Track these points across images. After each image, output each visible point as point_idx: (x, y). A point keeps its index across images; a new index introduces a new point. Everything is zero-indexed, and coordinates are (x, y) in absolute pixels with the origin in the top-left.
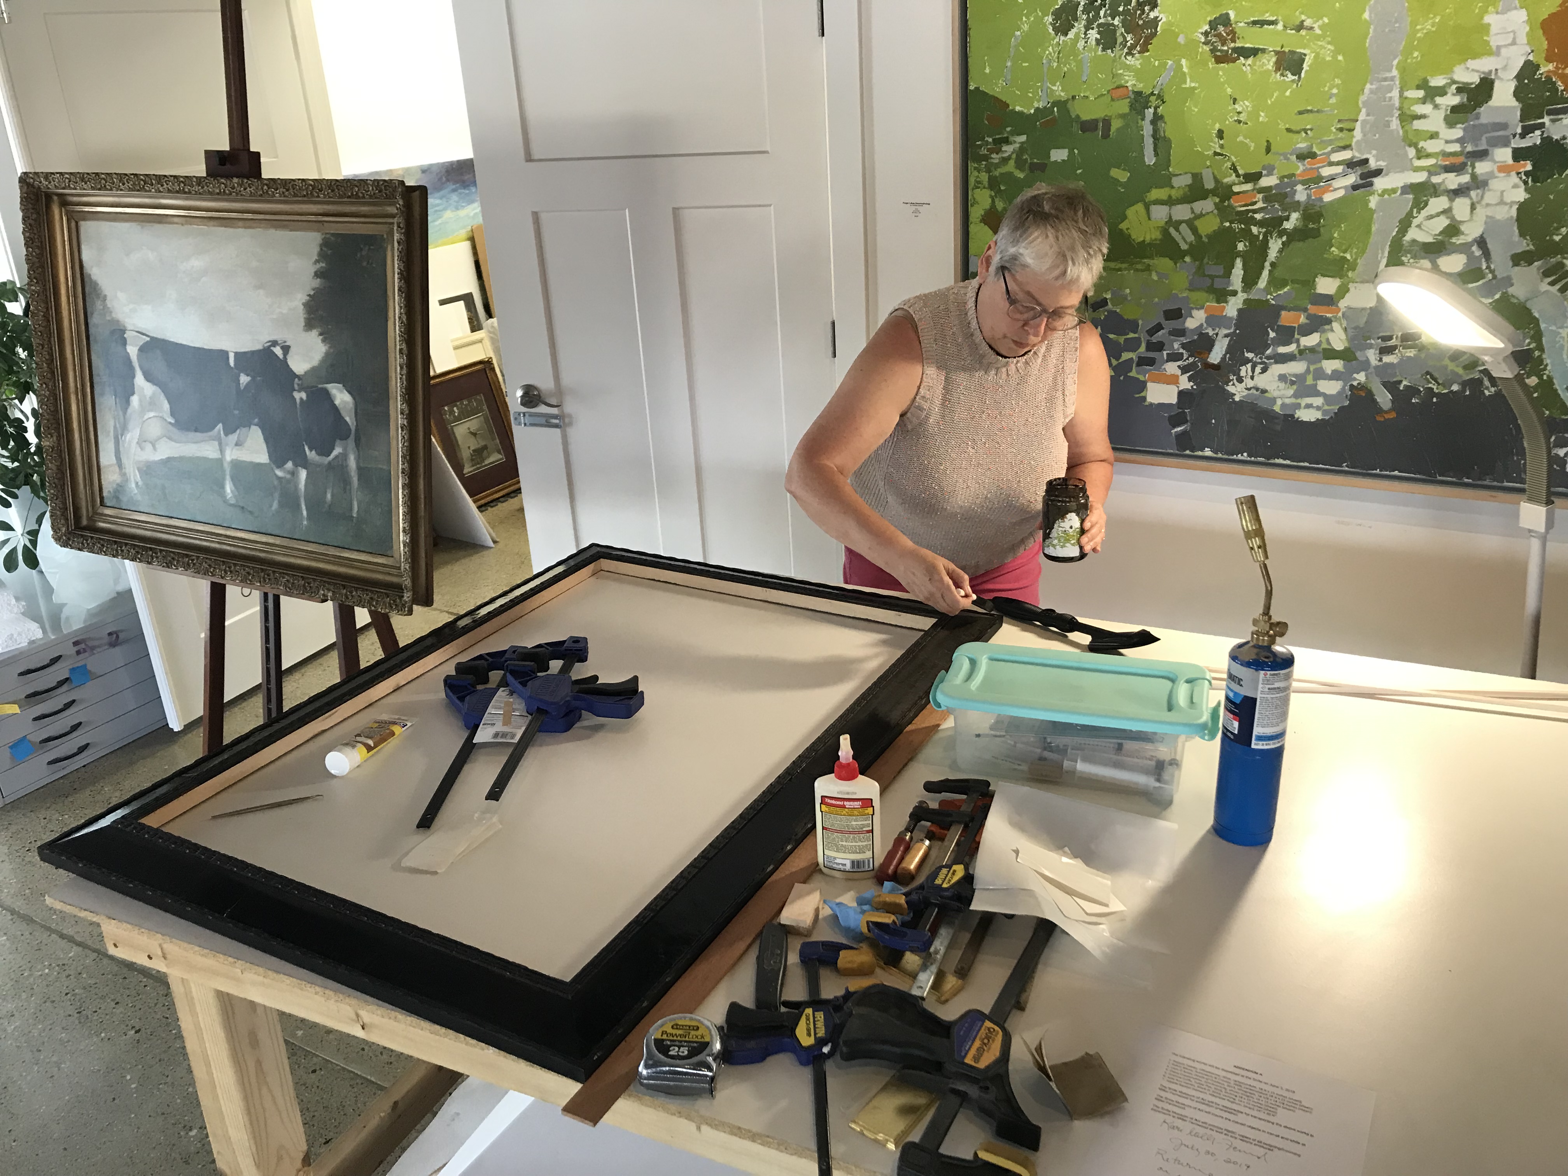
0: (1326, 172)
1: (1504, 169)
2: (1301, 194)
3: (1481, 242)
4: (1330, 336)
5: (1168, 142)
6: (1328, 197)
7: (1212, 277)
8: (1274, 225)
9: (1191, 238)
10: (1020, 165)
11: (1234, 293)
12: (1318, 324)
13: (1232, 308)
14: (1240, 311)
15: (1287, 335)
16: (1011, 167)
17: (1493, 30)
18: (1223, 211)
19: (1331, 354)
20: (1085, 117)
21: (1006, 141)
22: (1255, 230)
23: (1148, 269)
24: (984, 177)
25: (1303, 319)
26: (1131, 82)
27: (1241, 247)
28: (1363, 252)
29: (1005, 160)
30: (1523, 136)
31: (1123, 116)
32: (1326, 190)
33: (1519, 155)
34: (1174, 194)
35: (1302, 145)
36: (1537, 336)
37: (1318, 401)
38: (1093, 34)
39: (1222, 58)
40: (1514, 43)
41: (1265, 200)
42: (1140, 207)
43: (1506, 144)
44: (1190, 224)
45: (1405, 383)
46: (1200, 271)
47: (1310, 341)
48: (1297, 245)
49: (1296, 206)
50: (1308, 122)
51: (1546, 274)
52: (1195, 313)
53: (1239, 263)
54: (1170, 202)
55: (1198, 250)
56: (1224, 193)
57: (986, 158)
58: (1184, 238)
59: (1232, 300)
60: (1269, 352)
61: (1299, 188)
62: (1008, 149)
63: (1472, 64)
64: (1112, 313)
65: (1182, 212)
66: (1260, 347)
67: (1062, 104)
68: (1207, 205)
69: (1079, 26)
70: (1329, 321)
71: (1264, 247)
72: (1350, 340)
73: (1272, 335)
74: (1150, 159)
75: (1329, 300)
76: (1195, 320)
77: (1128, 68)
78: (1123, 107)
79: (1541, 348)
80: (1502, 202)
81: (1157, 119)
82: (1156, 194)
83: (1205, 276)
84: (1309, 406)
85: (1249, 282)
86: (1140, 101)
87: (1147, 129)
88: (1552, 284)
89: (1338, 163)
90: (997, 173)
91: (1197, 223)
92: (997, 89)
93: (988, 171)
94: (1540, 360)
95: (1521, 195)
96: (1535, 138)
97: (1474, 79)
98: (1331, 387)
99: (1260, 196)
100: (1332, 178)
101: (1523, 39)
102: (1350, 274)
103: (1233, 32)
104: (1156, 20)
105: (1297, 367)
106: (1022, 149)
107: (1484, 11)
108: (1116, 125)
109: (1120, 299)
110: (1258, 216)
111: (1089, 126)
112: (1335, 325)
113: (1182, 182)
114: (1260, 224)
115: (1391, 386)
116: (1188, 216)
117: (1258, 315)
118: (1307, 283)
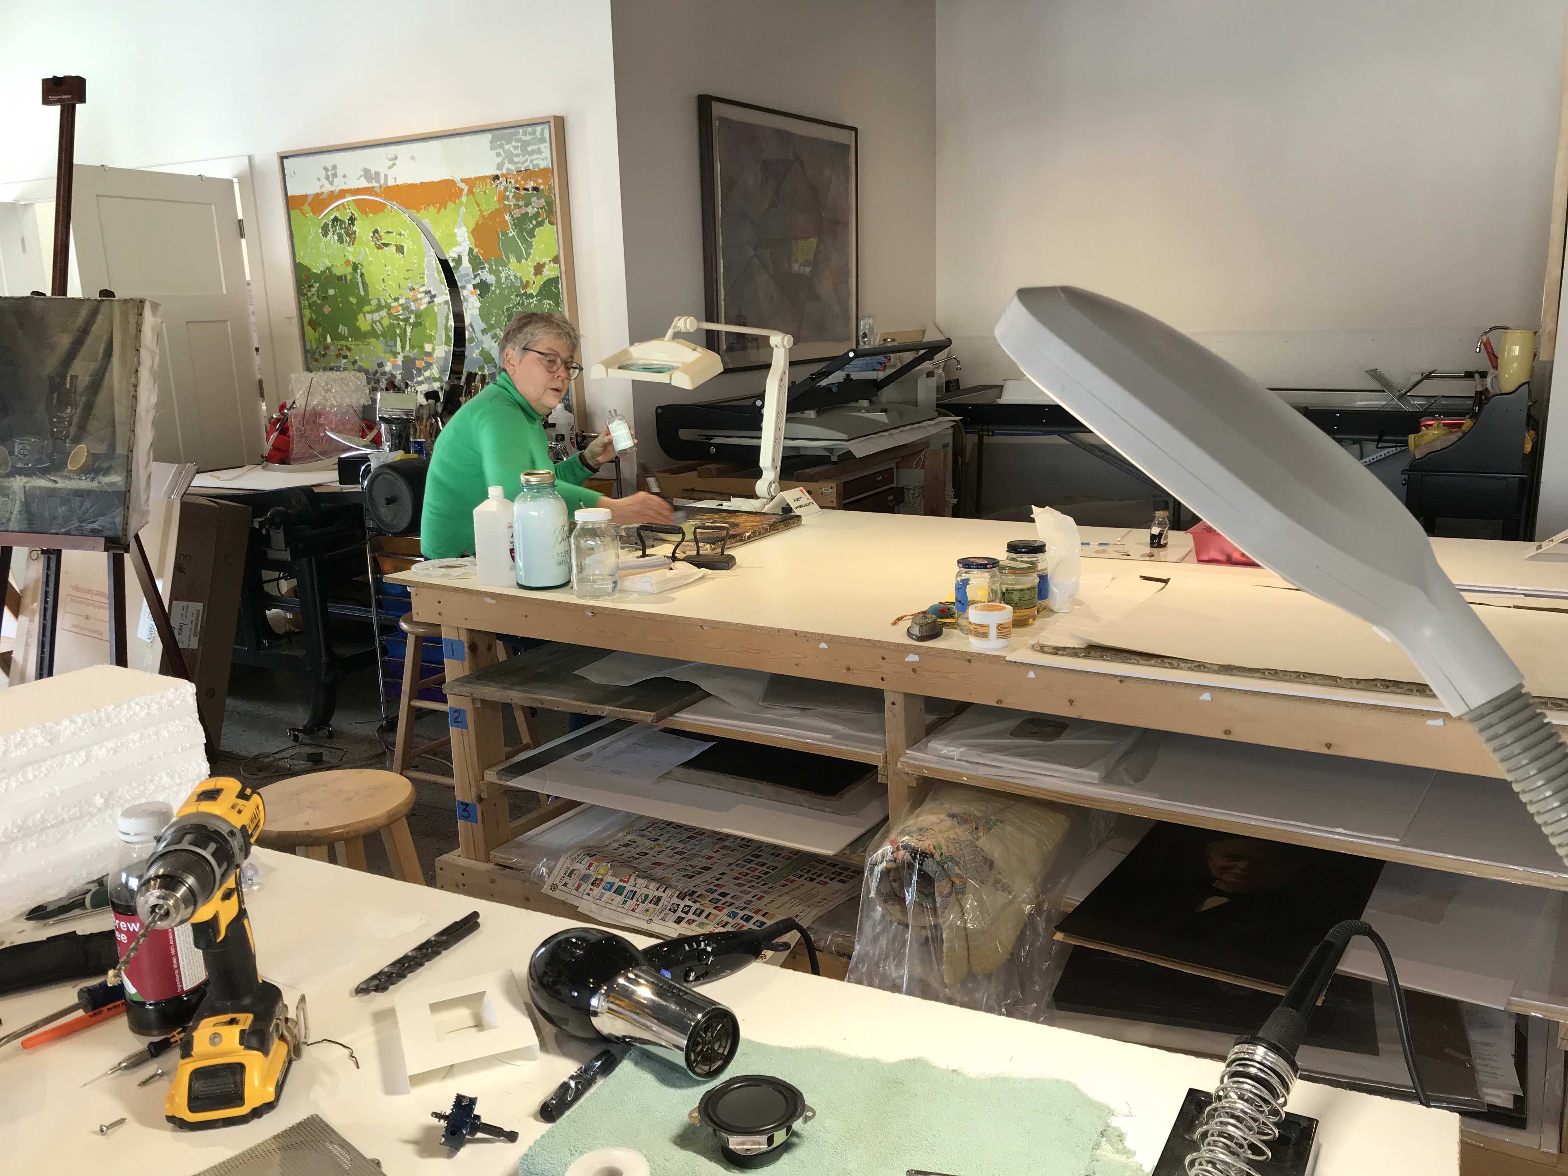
0: (419, 296)
1: (471, 293)
2: (413, 307)
3: (471, 325)
4: (433, 371)
5: (367, 284)
6: (422, 307)
7: (391, 346)
8: (406, 320)
9: (381, 328)
10: (318, 297)
11: (399, 353)
12: (428, 366)
13: (399, 360)
14: (402, 362)
15: (420, 372)
16: (315, 298)
17: (458, 235)
18: (390, 315)
19: (435, 380)
20: (338, 274)
21: (312, 286)
22: (401, 323)
23: (369, 344)
24: (306, 303)
25: (423, 364)
26: (351, 259)
27: (398, 331)
29: (313, 295)
30: (474, 279)
31: (350, 273)
32: (421, 304)
33: (475, 286)
34: (373, 308)
35: (410, 285)
38: (336, 237)
39: (379, 248)
40: (465, 240)
41: (403, 309)
42: (362, 315)
43: (470, 283)
44: (379, 321)
46: (386, 344)
47: (427, 374)
48: (416, 329)
49: (412, 312)
50: (409, 274)
51: (493, 338)
52: (388, 364)
53: (398, 338)
54: (371, 312)
55: (384, 334)
56: (388, 307)
57: (306, 294)
58: (379, 328)
59: (399, 356)
60: (415, 380)
61: (412, 304)
62: (314, 290)
63: (454, 249)
64: (360, 366)
65: (376, 316)
67: (328, 268)
68: (383, 313)
69: (330, 233)
70: (431, 364)
71: (405, 331)
73: (415, 372)
74: (362, 293)
75: (429, 354)
76: (388, 368)
77: (349, 252)
78: (350, 269)
80: (474, 308)
81: (362, 275)
82: (367, 308)
83: (388, 346)
85: (403, 348)
86: (355, 267)
87: (359, 280)
89: (423, 292)
90: (310, 301)
91: (382, 321)
92: (306, 262)
93: (308, 300)
95: (478, 304)
96: (478, 280)
97: (456, 256)
99: (400, 308)
100: (421, 299)
101: (467, 239)
103: (380, 237)
104: (355, 232)
106: (318, 291)
107: (454, 227)
108: (349, 277)
109: (361, 359)
110: (401, 317)
111: (340, 278)
113: (374, 302)
114: (403, 320)
116: (378, 318)
117: (408, 364)
118: (422, 347)
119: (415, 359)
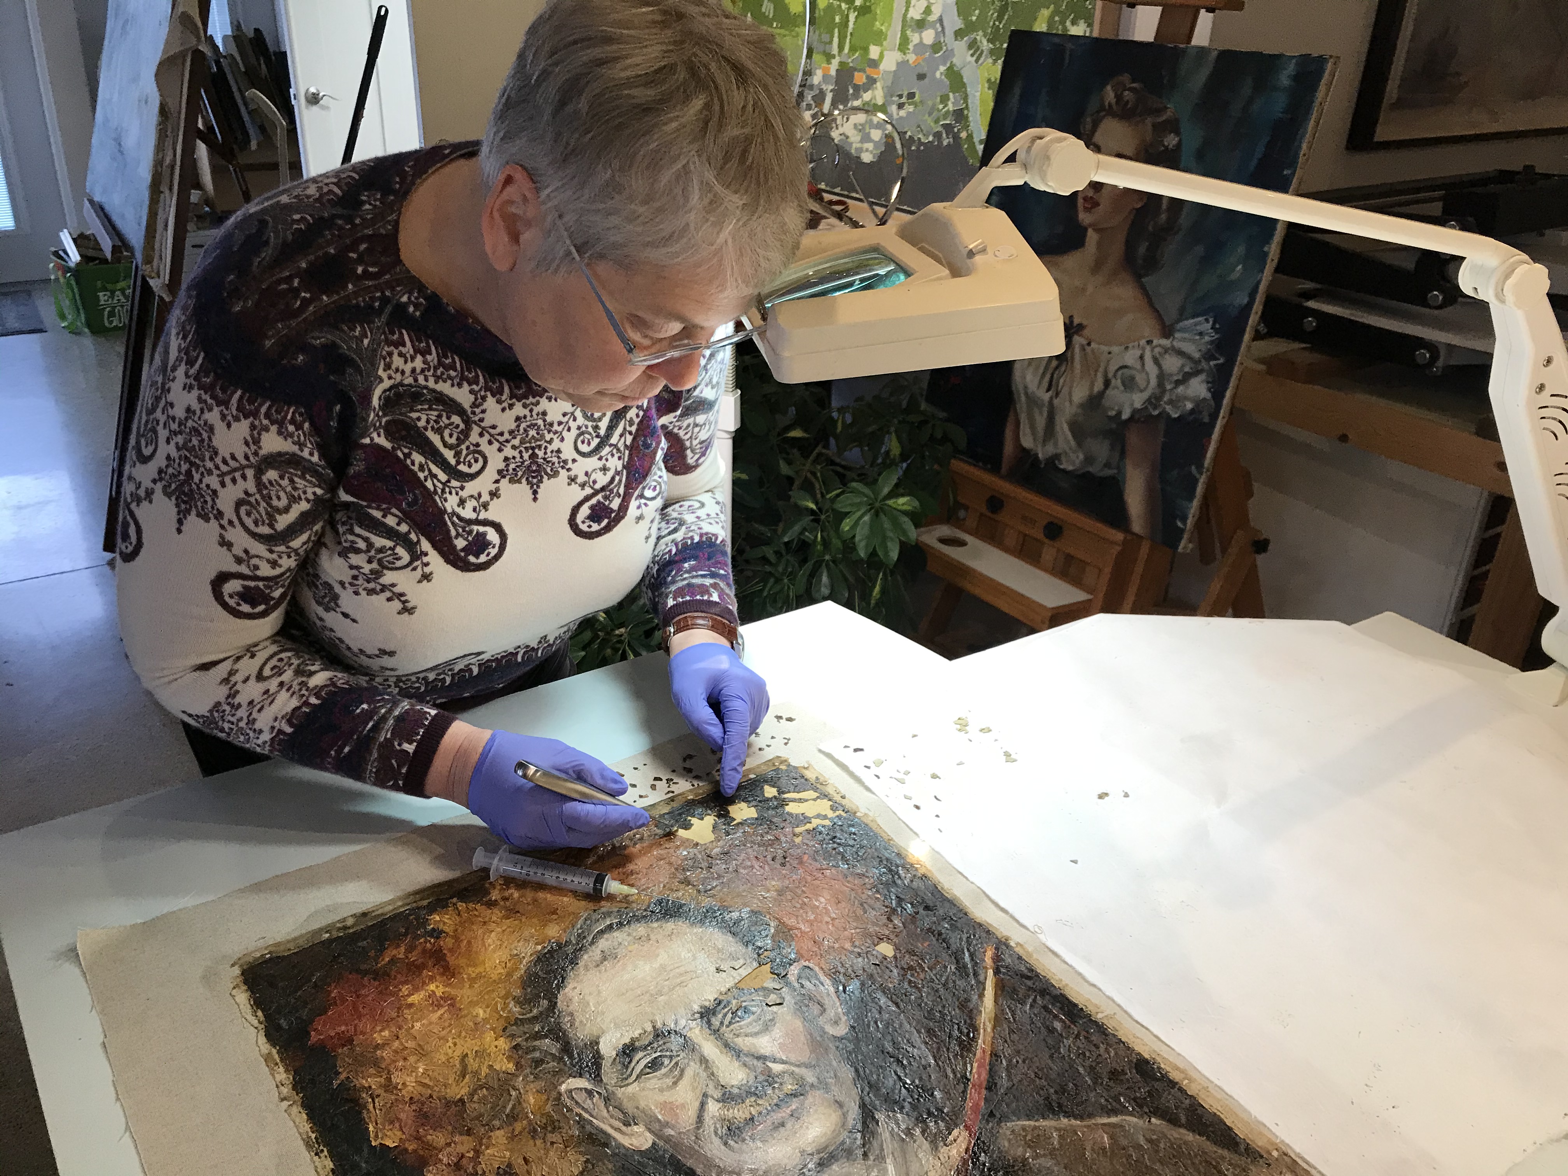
3: (941, 20)
4: (876, 93)
7: (825, 44)
11: (834, 57)
12: (871, 82)
13: (833, 68)
14: (837, 71)
15: (857, 92)
19: (876, 108)
22: (844, 6)
25: (864, 80)
27: (837, 19)
28: (890, 25)
36: (966, 98)
37: (870, 146)
45: (909, 134)
46: (820, 39)
47: (867, 96)
48: (861, 19)
51: (969, 47)
52: (818, 72)
53: (836, 32)
59: (833, 61)
60: (850, 105)
66: (845, 102)
70: (874, 81)
71: (848, 21)
72: (885, 97)
73: (851, 91)
75: (874, 64)
76: (818, 78)
79: (967, 108)
83: (822, 42)
84: (867, 150)
85: (841, 48)
88: (972, 55)
94: (967, 117)
98: (876, 135)
102: (885, 43)
105: (861, 118)
112: (879, 85)
115: (902, 134)
117: (845, 75)
118: (866, 50)
119: (855, 69)
